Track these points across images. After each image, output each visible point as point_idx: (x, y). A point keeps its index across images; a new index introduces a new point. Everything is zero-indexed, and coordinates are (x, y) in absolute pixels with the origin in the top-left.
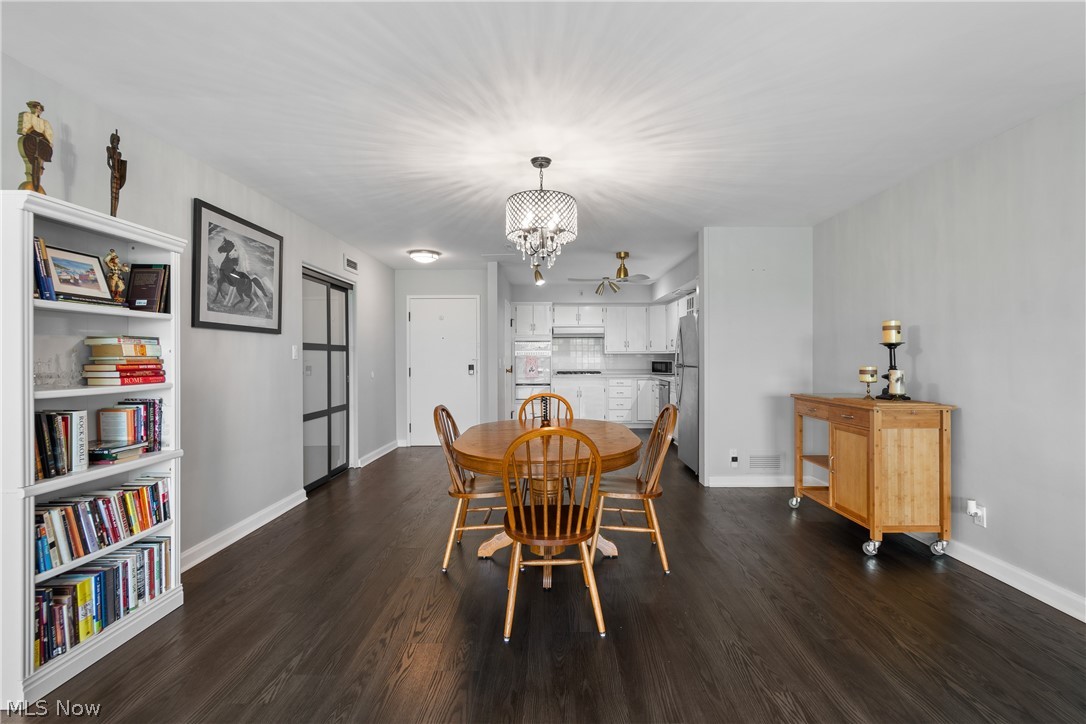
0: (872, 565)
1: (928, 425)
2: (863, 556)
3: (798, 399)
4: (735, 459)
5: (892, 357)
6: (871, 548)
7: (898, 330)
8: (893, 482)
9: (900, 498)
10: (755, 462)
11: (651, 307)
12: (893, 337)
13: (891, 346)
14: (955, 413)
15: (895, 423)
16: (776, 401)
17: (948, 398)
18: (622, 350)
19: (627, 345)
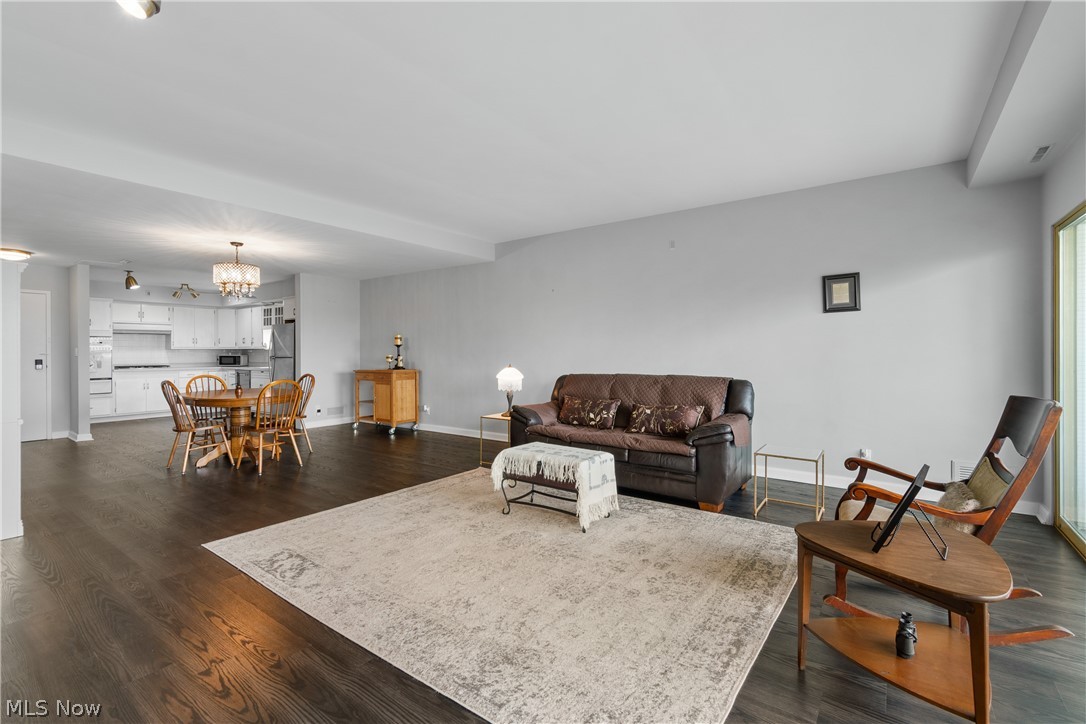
0: (392, 437)
1: (412, 378)
2: (389, 435)
3: (357, 372)
4: (319, 411)
5: (398, 351)
6: (392, 431)
7: (401, 339)
8: (399, 403)
9: (402, 409)
10: (330, 412)
11: (220, 311)
12: (399, 342)
13: (398, 346)
14: (420, 372)
15: (400, 378)
16: (342, 376)
17: (417, 368)
18: (191, 346)
19: (195, 341)
